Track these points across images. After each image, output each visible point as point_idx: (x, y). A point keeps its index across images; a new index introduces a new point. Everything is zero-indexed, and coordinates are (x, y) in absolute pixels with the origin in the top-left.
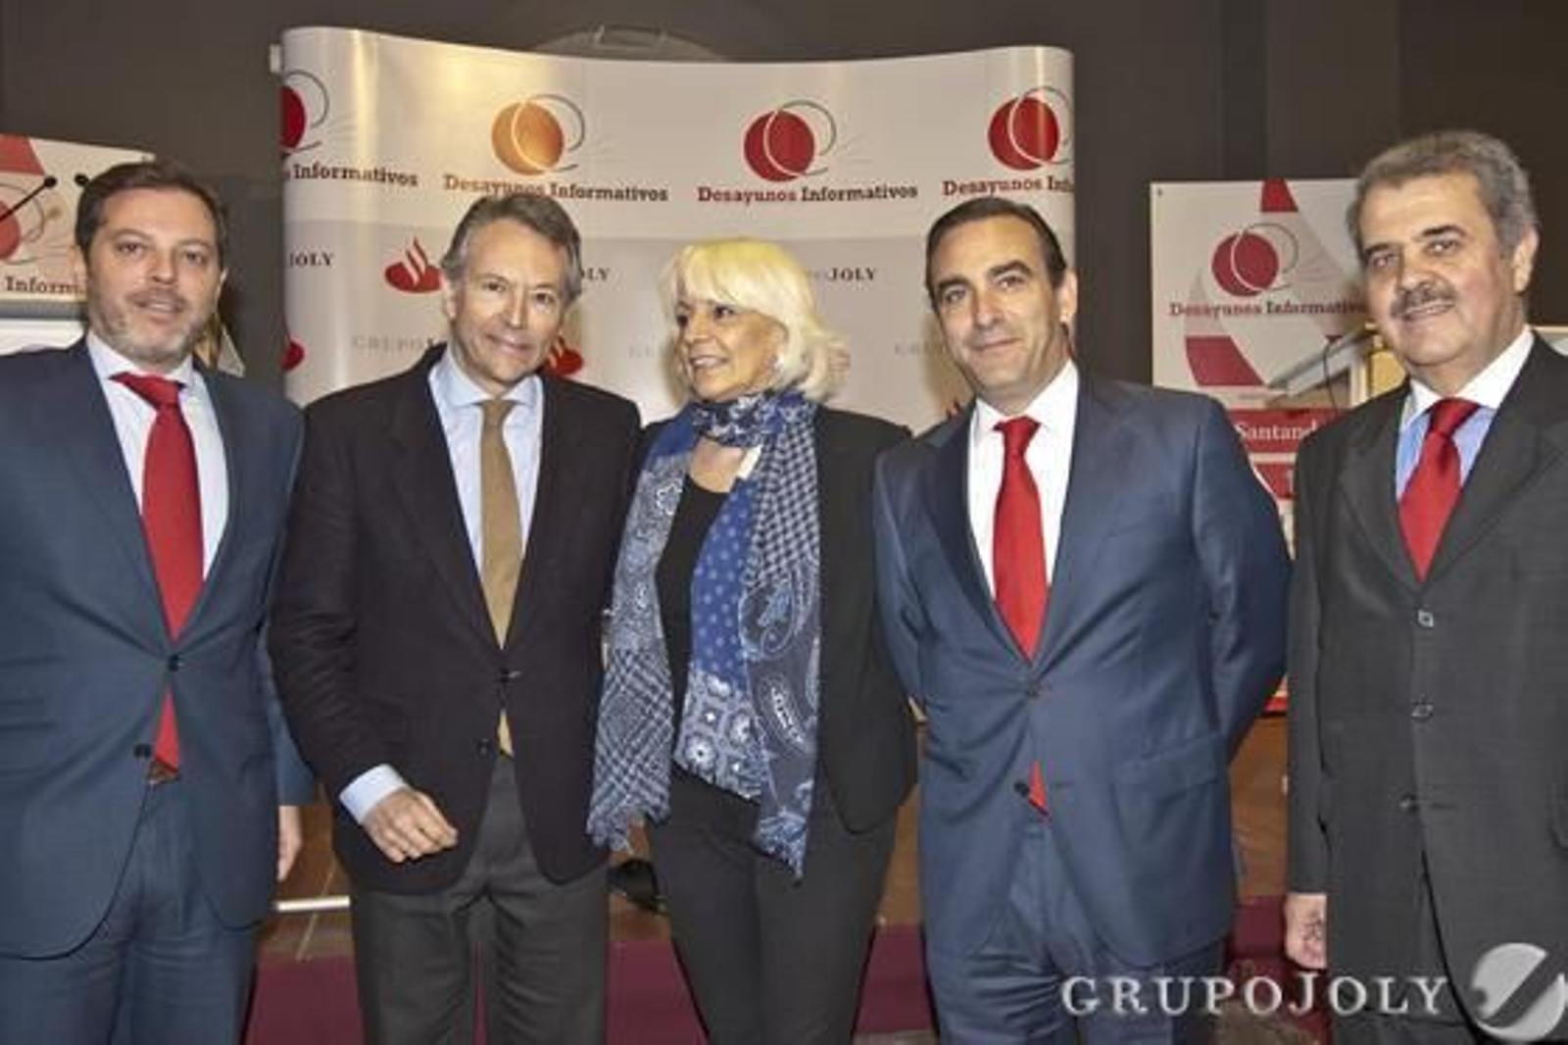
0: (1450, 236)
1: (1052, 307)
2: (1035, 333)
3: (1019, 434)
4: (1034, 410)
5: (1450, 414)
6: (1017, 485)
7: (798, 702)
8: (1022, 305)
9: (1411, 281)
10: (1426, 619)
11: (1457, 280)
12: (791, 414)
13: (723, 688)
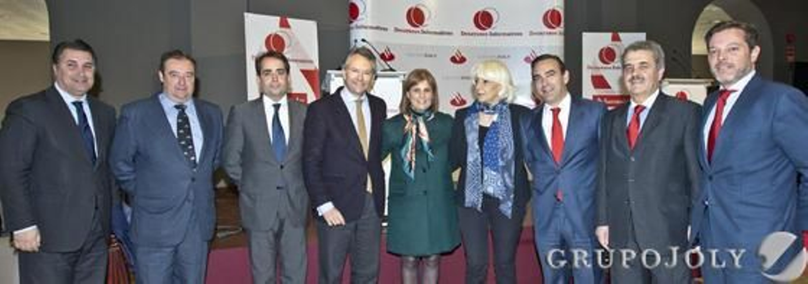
0: (645, 65)
1: (562, 80)
2: (558, 87)
3: (556, 112)
4: (560, 106)
5: (639, 109)
6: (556, 124)
7: (510, 176)
8: (554, 80)
9: (635, 74)
10: (633, 159)
11: (645, 75)
12: (505, 107)
13: (495, 173)
